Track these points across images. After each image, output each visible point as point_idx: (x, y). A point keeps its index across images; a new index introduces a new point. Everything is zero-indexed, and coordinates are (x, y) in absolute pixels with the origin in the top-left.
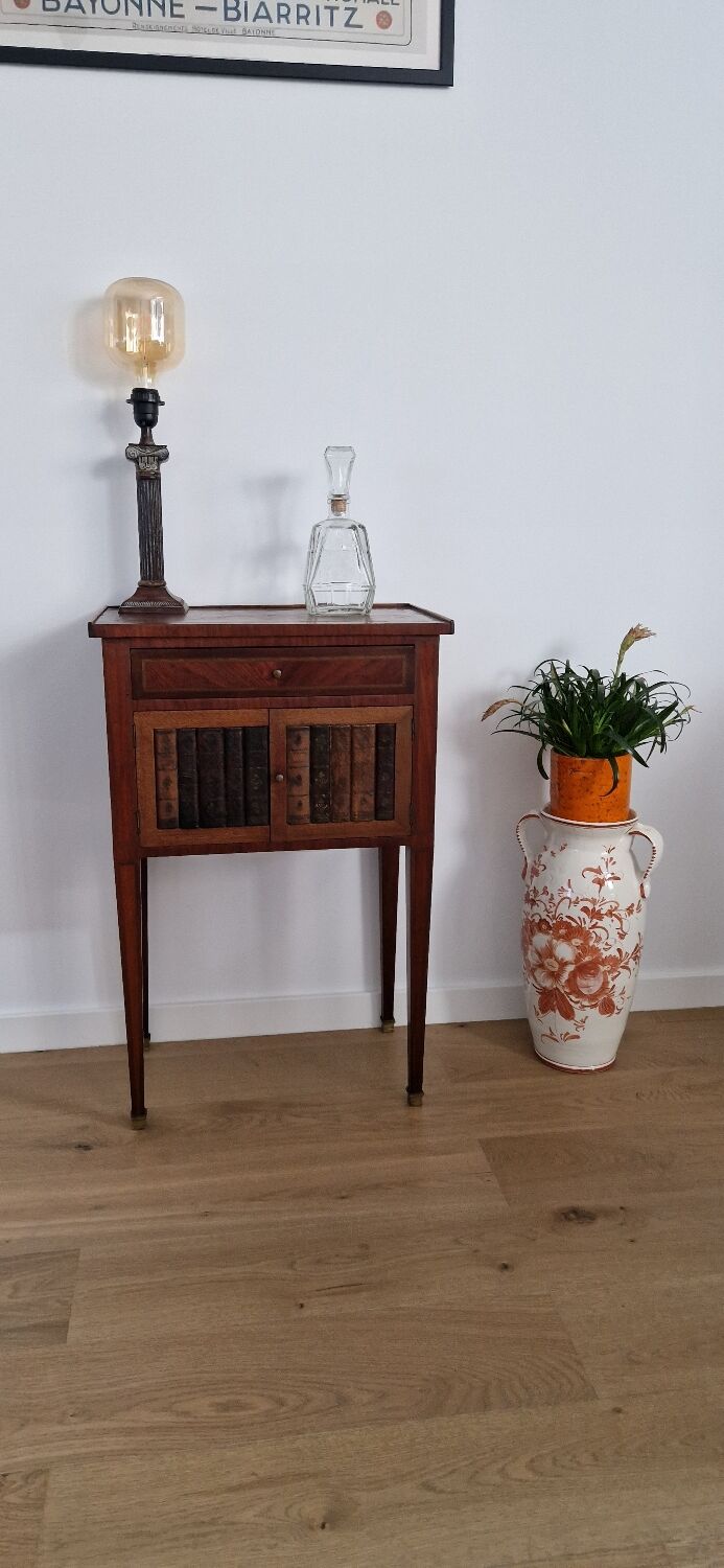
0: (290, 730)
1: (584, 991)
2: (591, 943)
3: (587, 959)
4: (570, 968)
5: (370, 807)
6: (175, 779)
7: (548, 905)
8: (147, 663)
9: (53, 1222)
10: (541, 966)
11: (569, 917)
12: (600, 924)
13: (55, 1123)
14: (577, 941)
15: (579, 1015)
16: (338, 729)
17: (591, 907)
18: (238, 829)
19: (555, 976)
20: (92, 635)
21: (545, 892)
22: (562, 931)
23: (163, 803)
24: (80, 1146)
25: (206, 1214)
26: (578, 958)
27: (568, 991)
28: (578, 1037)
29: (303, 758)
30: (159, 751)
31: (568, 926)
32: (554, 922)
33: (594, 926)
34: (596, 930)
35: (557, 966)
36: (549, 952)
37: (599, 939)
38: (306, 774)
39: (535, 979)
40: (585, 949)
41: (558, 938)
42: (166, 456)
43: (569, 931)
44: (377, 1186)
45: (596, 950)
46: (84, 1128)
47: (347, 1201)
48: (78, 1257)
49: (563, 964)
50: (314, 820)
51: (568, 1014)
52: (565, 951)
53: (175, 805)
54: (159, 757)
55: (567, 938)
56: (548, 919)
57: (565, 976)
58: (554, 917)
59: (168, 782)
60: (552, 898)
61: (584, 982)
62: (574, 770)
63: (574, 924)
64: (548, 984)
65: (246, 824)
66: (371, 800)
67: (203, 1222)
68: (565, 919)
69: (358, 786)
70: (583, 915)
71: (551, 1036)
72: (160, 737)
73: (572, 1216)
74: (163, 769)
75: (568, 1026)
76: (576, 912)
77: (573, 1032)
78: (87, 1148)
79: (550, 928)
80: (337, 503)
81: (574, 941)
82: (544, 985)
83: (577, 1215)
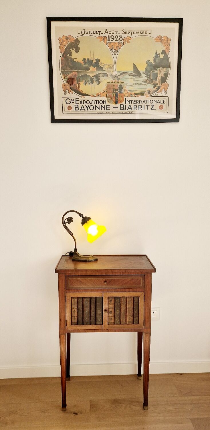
6: (76, 311)
8: (70, 279)
20: (56, 272)
23: (73, 318)
29: (111, 306)
30: (73, 303)
38: (112, 310)
53: (76, 318)
54: (72, 305)
59: (74, 312)
65: (96, 324)
66: (132, 318)
69: (128, 314)
72: (73, 299)
74: (73, 309)
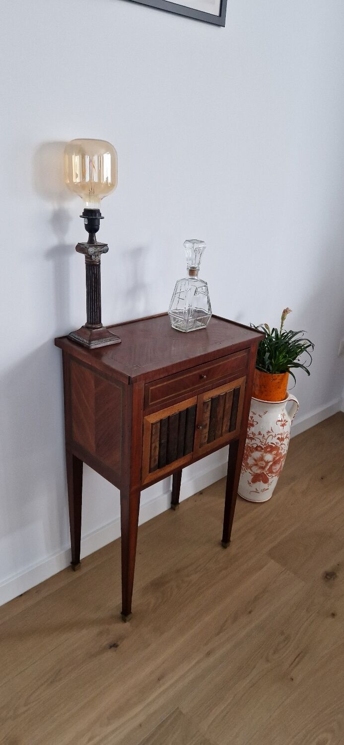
0: (204, 403)
1: (274, 471)
2: (280, 451)
3: (277, 458)
4: (271, 463)
5: (228, 428)
6: (158, 446)
7: (262, 440)
8: (152, 390)
9: (150, 699)
10: (256, 465)
11: (272, 443)
12: (283, 443)
13: (83, 638)
14: (275, 452)
15: (270, 480)
16: (221, 396)
17: (280, 436)
18: (180, 459)
19: (263, 468)
21: (260, 434)
22: (269, 450)
23: (153, 459)
24: (111, 647)
25: (208, 654)
26: (274, 459)
27: (267, 472)
28: (268, 489)
29: (208, 414)
30: (153, 434)
31: (271, 446)
32: (265, 446)
33: (281, 444)
34: (282, 446)
35: (264, 464)
36: (262, 459)
37: (282, 448)
38: (208, 422)
39: (252, 471)
40: (277, 455)
41: (266, 452)
42: (107, 250)
43: (271, 448)
44: (256, 598)
45: (281, 453)
46: (100, 634)
47: (252, 613)
48: (181, 713)
49: (267, 463)
50: (208, 442)
51: (266, 481)
52: (269, 457)
53: (157, 458)
54: (153, 436)
55: (270, 452)
56: (261, 446)
57: (268, 467)
58: (265, 444)
59: (155, 447)
60: (264, 436)
61: (275, 467)
62: (274, 380)
63: (274, 446)
64: (259, 471)
65: (184, 455)
66: (229, 424)
67: (211, 660)
68: (270, 444)
69: (225, 419)
70: (278, 441)
71: (257, 491)
72: (153, 427)
73: (328, 577)
74: (154, 442)
75: (265, 486)
76: (275, 440)
77: (266, 488)
78: (114, 646)
79: (263, 449)
80: (192, 272)
81: (273, 453)
82: (256, 472)
83: (330, 576)
